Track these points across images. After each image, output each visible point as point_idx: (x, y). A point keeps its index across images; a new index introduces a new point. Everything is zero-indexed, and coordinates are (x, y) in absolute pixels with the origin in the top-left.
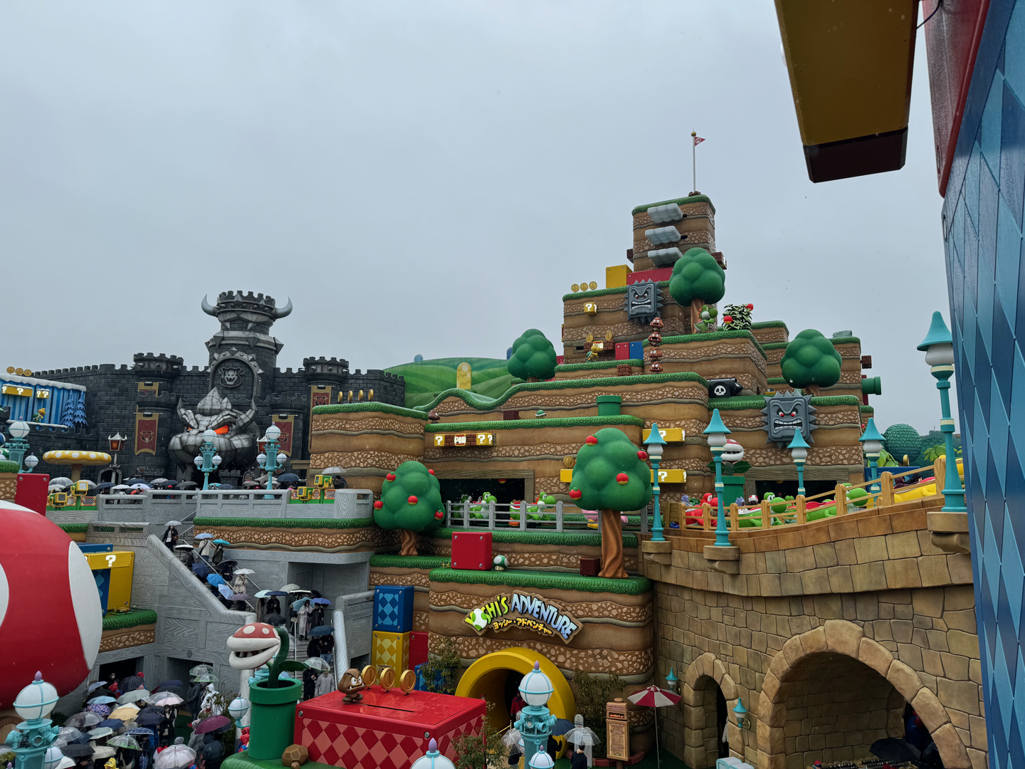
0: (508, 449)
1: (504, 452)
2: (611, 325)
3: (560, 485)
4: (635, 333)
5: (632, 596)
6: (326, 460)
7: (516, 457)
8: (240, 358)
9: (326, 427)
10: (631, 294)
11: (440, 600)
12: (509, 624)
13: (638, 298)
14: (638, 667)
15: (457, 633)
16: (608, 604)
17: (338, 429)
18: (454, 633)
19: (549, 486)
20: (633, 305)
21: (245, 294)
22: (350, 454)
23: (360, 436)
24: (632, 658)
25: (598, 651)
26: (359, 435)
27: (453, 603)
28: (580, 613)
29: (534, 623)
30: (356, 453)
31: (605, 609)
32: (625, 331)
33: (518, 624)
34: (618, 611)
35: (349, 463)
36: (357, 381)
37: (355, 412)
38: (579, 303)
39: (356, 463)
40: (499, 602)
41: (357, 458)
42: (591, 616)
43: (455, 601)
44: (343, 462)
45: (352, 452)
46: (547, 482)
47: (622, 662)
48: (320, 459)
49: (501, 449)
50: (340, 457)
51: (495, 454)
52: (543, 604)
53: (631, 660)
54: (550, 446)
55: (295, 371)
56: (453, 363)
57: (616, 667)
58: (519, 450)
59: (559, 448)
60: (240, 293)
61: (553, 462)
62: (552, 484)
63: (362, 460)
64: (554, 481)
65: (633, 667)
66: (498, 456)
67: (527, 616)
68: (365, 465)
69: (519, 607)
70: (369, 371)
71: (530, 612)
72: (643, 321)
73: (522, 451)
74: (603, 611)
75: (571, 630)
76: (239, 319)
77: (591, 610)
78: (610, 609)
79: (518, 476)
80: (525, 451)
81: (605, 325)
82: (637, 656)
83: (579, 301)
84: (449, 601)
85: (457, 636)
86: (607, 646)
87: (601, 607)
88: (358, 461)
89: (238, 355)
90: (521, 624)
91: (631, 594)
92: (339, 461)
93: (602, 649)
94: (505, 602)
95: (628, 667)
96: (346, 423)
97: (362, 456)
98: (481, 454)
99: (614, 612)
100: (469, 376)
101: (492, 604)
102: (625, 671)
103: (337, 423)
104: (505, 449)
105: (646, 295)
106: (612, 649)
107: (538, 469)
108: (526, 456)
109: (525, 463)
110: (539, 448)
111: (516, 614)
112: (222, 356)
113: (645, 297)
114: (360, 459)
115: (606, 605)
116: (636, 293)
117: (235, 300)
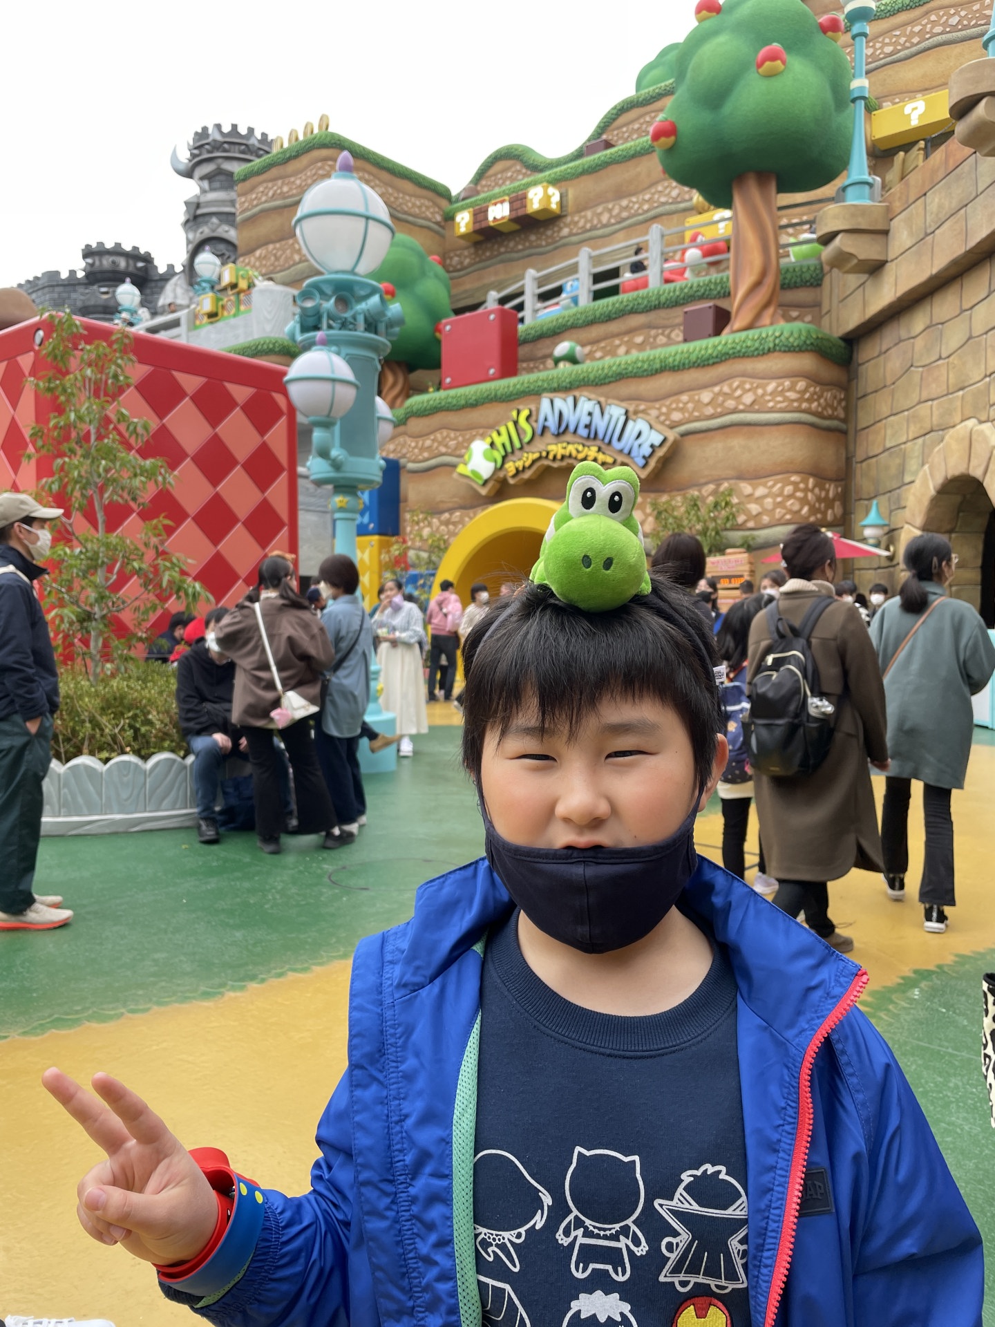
0: (589, 214)
1: (581, 223)
5: (789, 355)
7: (604, 226)
9: (256, 202)
11: (422, 449)
12: (534, 462)
14: (796, 508)
15: (450, 505)
16: (736, 384)
17: (272, 199)
18: (445, 506)
21: (226, 129)
22: (291, 242)
24: (782, 489)
25: (711, 487)
27: (443, 450)
28: (676, 416)
29: (580, 448)
31: (727, 396)
33: (551, 457)
34: (755, 394)
40: (516, 423)
42: (698, 419)
43: (446, 446)
47: (759, 500)
48: (250, 263)
49: (576, 219)
50: (278, 250)
51: (565, 231)
52: (597, 407)
53: (781, 494)
54: (669, 186)
57: (747, 512)
58: (610, 211)
60: (218, 126)
61: (675, 217)
65: (785, 507)
66: (571, 234)
67: (568, 437)
69: (552, 424)
71: (572, 428)
73: (616, 211)
74: (724, 402)
75: (652, 446)
76: (219, 172)
77: (698, 403)
78: (739, 392)
79: (610, 264)
80: (622, 209)
82: (795, 484)
84: (437, 448)
85: (451, 510)
86: (731, 473)
87: (720, 393)
89: (221, 231)
90: (555, 457)
91: (790, 349)
93: (718, 481)
94: (528, 418)
95: (773, 510)
96: (284, 184)
98: (540, 239)
99: (748, 399)
101: (503, 430)
102: (766, 519)
103: (270, 189)
104: (585, 217)
106: (741, 477)
108: (624, 220)
109: (621, 235)
110: (647, 197)
111: (548, 437)
112: (198, 235)
115: (730, 386)
117: (210, 140)
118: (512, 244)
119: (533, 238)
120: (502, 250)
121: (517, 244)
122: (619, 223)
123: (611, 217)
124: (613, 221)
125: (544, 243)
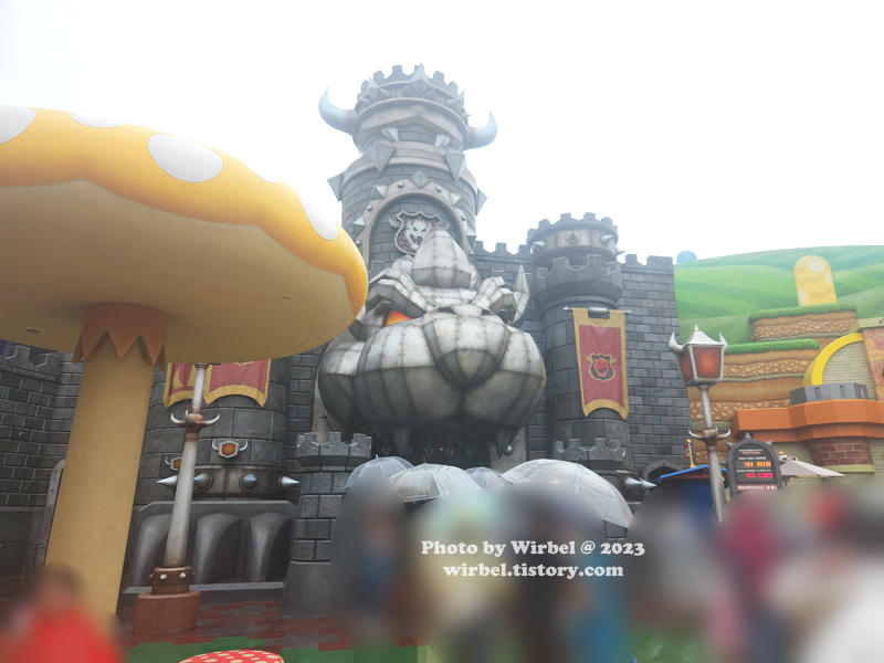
8: (436, 195)
21: (429, 73)
36: (634, 277)
55: (513, 250)
56: (785, 261)
60: (418, 71)
70: (651, 259)
76: (418, 121)
89: (431, 189)
100: (828, 280)
112: (394, 189)
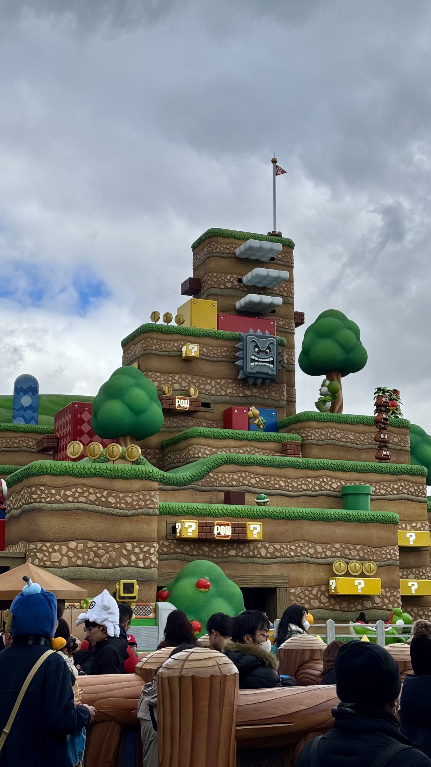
2: (211, 378)
3: (322, 597)
4: (241, 395)
6: (71, 554)
7: (263, 557)
9: (70, 499)
10: (251, 346)
13: (258, 352)
17: (93, 503)
19: (307, 598)
20: (253, 361)
22: (117, 546)
23: (135, 518)
26: (134, 515)
30: (129, 546)
32: (229, 391)
35: (118, 558)
37: (126, 478)
38: (170, 340)
39: (130, 560)
41: (130, 553)
44: (105, 559)
45: (122, 542)
46: (305, 594)
48: (60, 551)
50: (99, 548)
51: (233, 552)
54: (308, 545)
58: (266, 548)
59: (319, 549)
61: (312, 566)
62: (311, 596)
63: (141, 556)
64: (314, 592)
68: (147, 563)
72: (260, 381)
73: (271, 550)
79: (268, 584)
80: (276, 550)
81: (203, 376)
83: (169, 337)
88: (133, 558)
92: (96, 555)
96: (109, 495)
97: (141, 549)
98: (212, 551)
103: (90, 493)
105: (268, 351)
107: (293, 574)
108: (277, 557)
109: (275, 567)
110: (293, 547)
113: (267, 353)
114: (136, 555)
116: (257, 346)
118: (187, 549)
119: (206, 549)
120: (178, 550)
121: (192, 550)
122: (274, 558)
123: (267, 552)
124: (269, 555)
125: (215, 556)
